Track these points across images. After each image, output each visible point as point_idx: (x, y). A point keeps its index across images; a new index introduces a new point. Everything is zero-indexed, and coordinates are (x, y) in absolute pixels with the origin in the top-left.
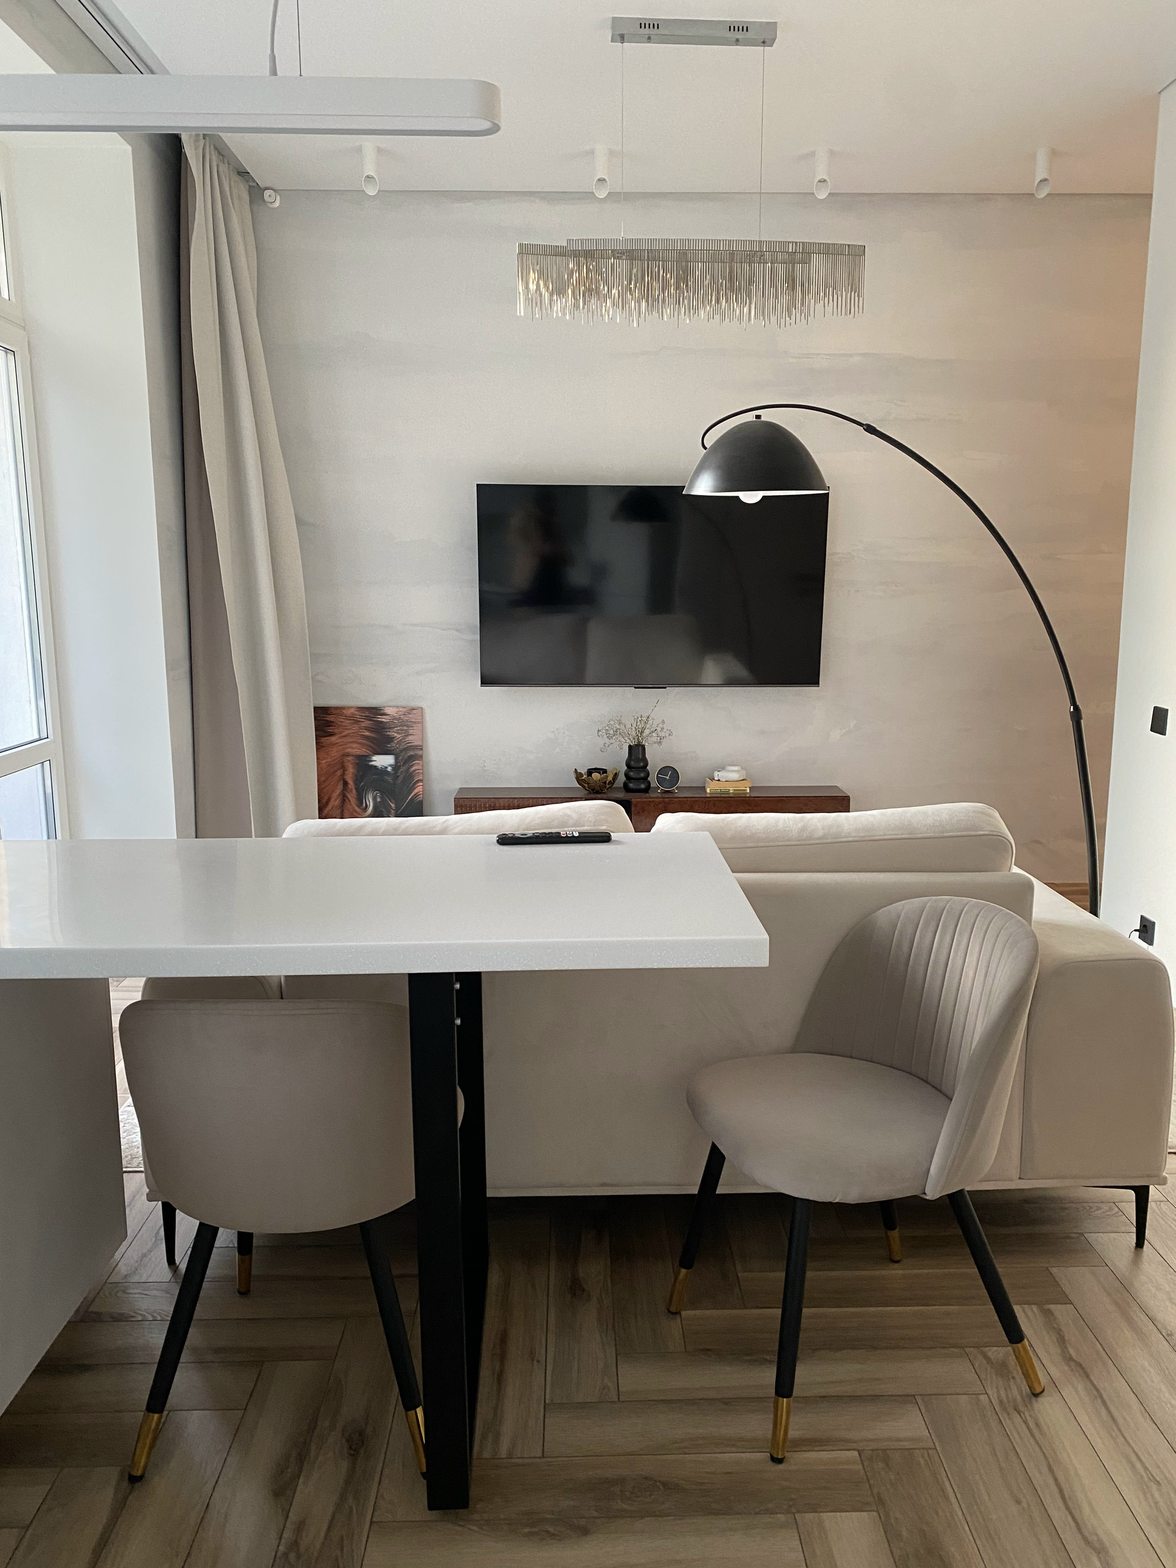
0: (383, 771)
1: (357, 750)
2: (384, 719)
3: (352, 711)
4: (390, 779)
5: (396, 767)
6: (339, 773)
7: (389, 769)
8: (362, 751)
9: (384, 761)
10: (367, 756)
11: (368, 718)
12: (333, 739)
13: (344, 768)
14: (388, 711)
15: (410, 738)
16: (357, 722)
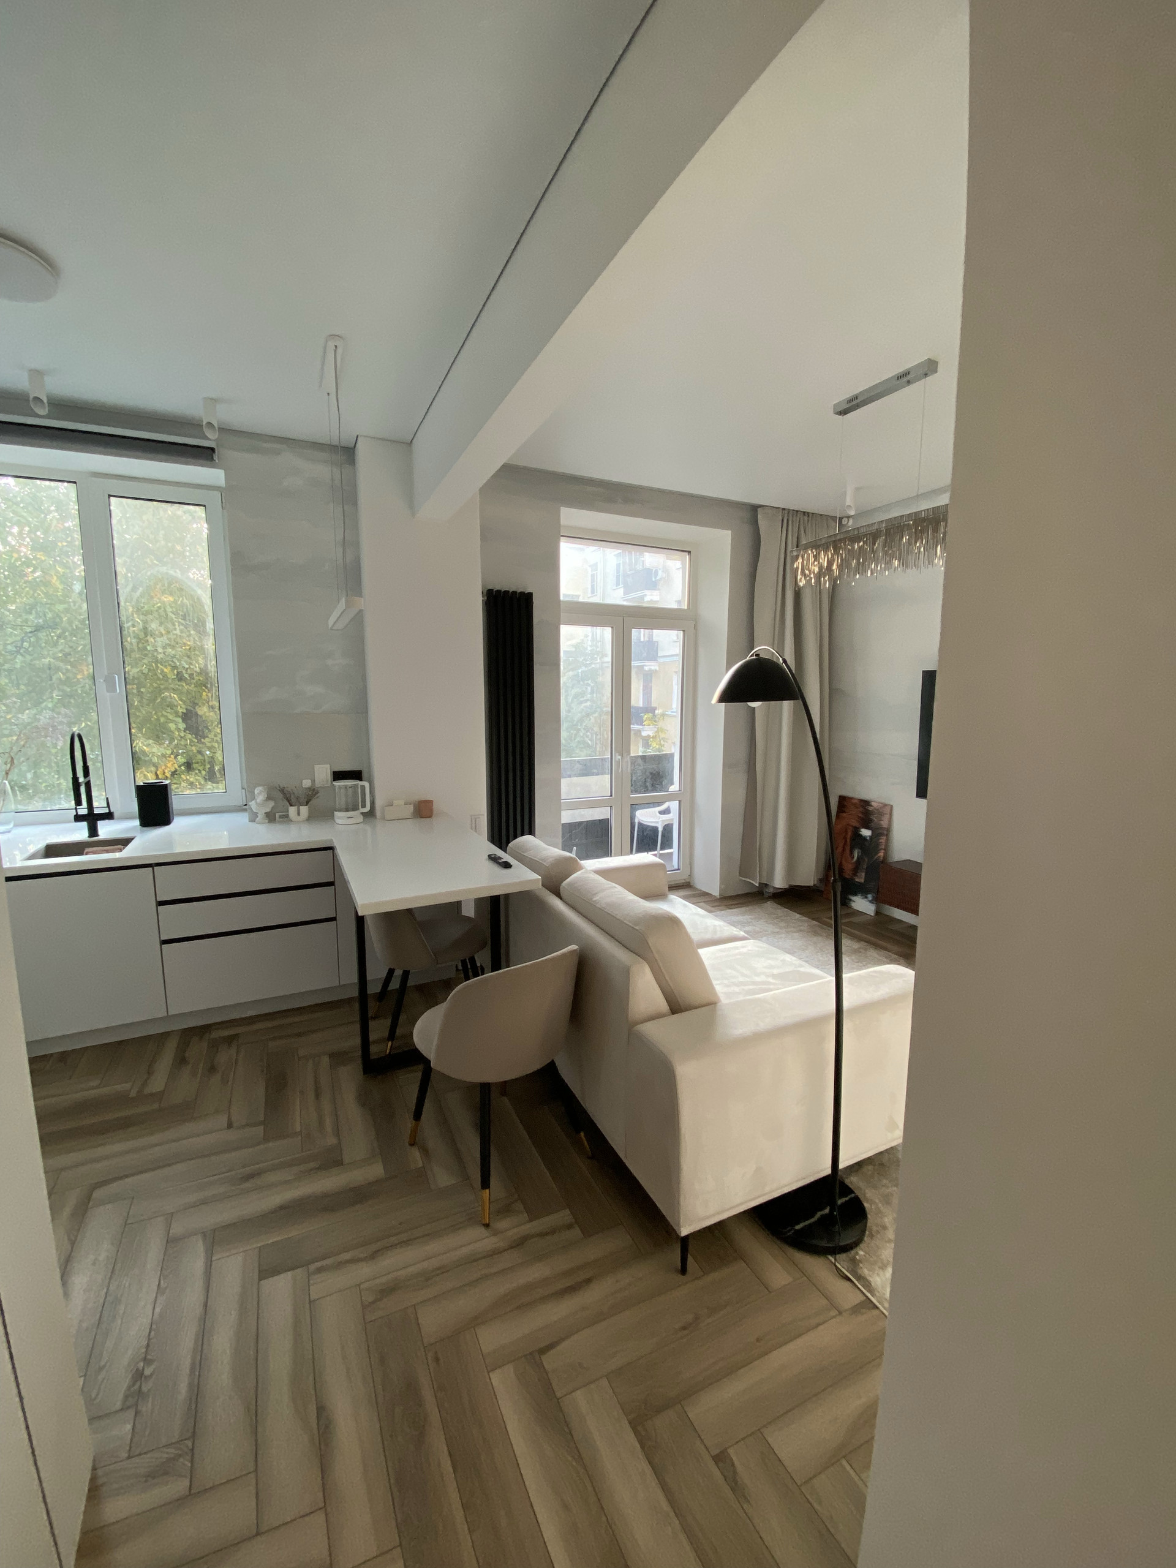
0: (864, 838)
1: (854, 823)
2: (870, 808)
3: (856, 801)
4: (866, 843)
5: (871, 837)
6: (844, 834)
7: (868, 838)
8: (857, 825)
9: (866, 833)
10: (858, 828)
11: (862, 806)
12: (844, 814)
13: (846, 832)
14: (873, 804)
15: (881, 822)
16: (857, 808)
